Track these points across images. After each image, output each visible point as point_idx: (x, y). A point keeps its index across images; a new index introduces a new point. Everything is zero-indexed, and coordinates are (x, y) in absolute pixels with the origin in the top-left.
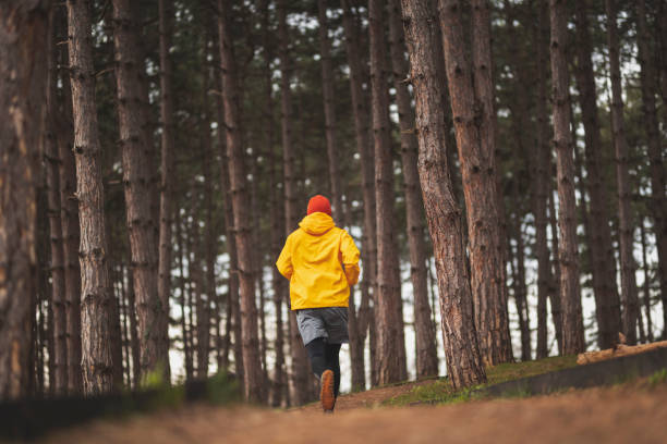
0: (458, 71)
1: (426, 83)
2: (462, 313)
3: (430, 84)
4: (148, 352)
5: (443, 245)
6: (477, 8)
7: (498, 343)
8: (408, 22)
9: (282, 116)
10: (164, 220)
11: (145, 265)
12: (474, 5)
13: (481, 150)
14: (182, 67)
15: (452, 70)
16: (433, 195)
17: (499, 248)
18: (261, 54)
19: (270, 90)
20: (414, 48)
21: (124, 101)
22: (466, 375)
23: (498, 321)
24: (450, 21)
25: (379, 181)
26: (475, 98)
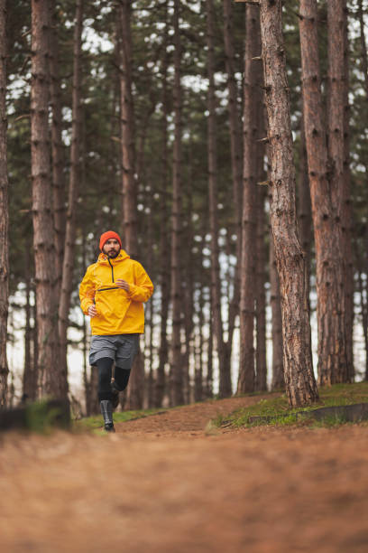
0: (315, 132)
1: (281, 142)
2: (301, 342)
3: (284, 144)
4: (45, 355)
5: (288, 282)
6: (334, 80)
7: (336, 365)
8: (269, 89)
9: (174, 161)
10: (68, 244)
11: (46, 282)
12: (331, 77)
13: (331, 201)
14: (95, 116)
15: (310, 132)
16: (282, 239)
17: (342, 285)
18: (161, 109)
19: (166, 140)
20: (273, 112)
21: (36, 143)
22: (301, 395)
23: (337, 347)
24: (310, 90)
25: (246, 222)
26: (328, 157)
